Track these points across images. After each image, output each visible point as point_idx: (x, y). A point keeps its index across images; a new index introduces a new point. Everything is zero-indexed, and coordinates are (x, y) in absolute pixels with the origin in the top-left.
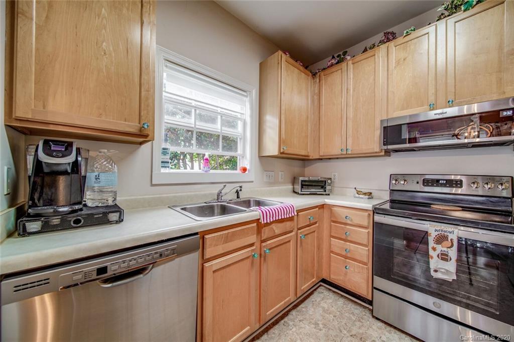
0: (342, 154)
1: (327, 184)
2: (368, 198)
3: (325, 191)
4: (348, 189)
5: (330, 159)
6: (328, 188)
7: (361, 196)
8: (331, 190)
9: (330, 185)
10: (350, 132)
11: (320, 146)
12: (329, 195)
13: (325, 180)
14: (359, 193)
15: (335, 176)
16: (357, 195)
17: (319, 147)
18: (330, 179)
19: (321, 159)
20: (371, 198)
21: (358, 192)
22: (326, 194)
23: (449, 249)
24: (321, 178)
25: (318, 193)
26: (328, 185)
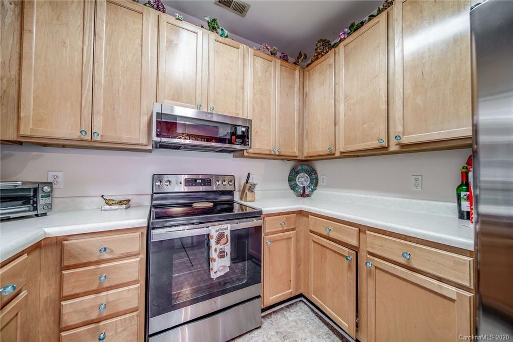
0: (82, 140)
1: (40, 194)
2: (126, 209)
3: (35, 209)
4: (87, 199)
5: (45, 145)
6: (42, 201)
7: (114, 207)
8: (50, 206)
9: (49, 196)
10: (99, 105)
11: (22, 115)
12: (45, 214)
13: (36, 186)
14: (110, 203)
15: (55, 177)
16: (107, 207)
17: (19, 118)
18: (50, 184)
19: (20, 143)
20: (128, 207)
21: (108, 202)
22: (37, 215)
23: (225, 245)
24: (23, 183)
25: (12, 216)
26: (42, 197)
